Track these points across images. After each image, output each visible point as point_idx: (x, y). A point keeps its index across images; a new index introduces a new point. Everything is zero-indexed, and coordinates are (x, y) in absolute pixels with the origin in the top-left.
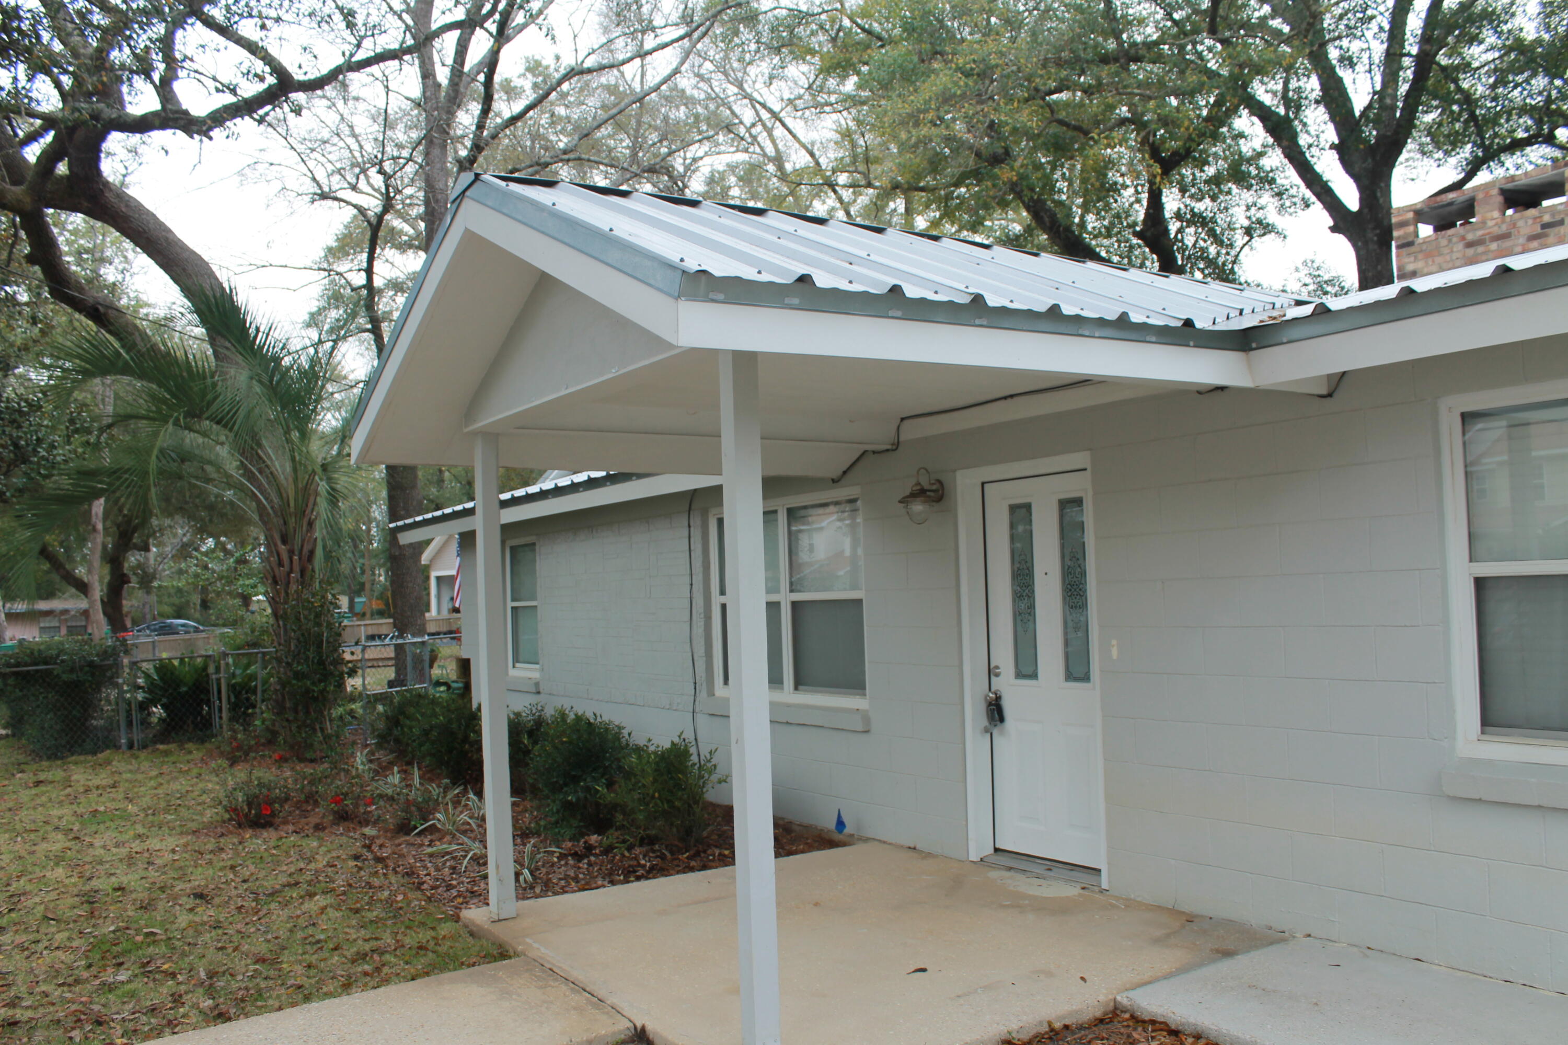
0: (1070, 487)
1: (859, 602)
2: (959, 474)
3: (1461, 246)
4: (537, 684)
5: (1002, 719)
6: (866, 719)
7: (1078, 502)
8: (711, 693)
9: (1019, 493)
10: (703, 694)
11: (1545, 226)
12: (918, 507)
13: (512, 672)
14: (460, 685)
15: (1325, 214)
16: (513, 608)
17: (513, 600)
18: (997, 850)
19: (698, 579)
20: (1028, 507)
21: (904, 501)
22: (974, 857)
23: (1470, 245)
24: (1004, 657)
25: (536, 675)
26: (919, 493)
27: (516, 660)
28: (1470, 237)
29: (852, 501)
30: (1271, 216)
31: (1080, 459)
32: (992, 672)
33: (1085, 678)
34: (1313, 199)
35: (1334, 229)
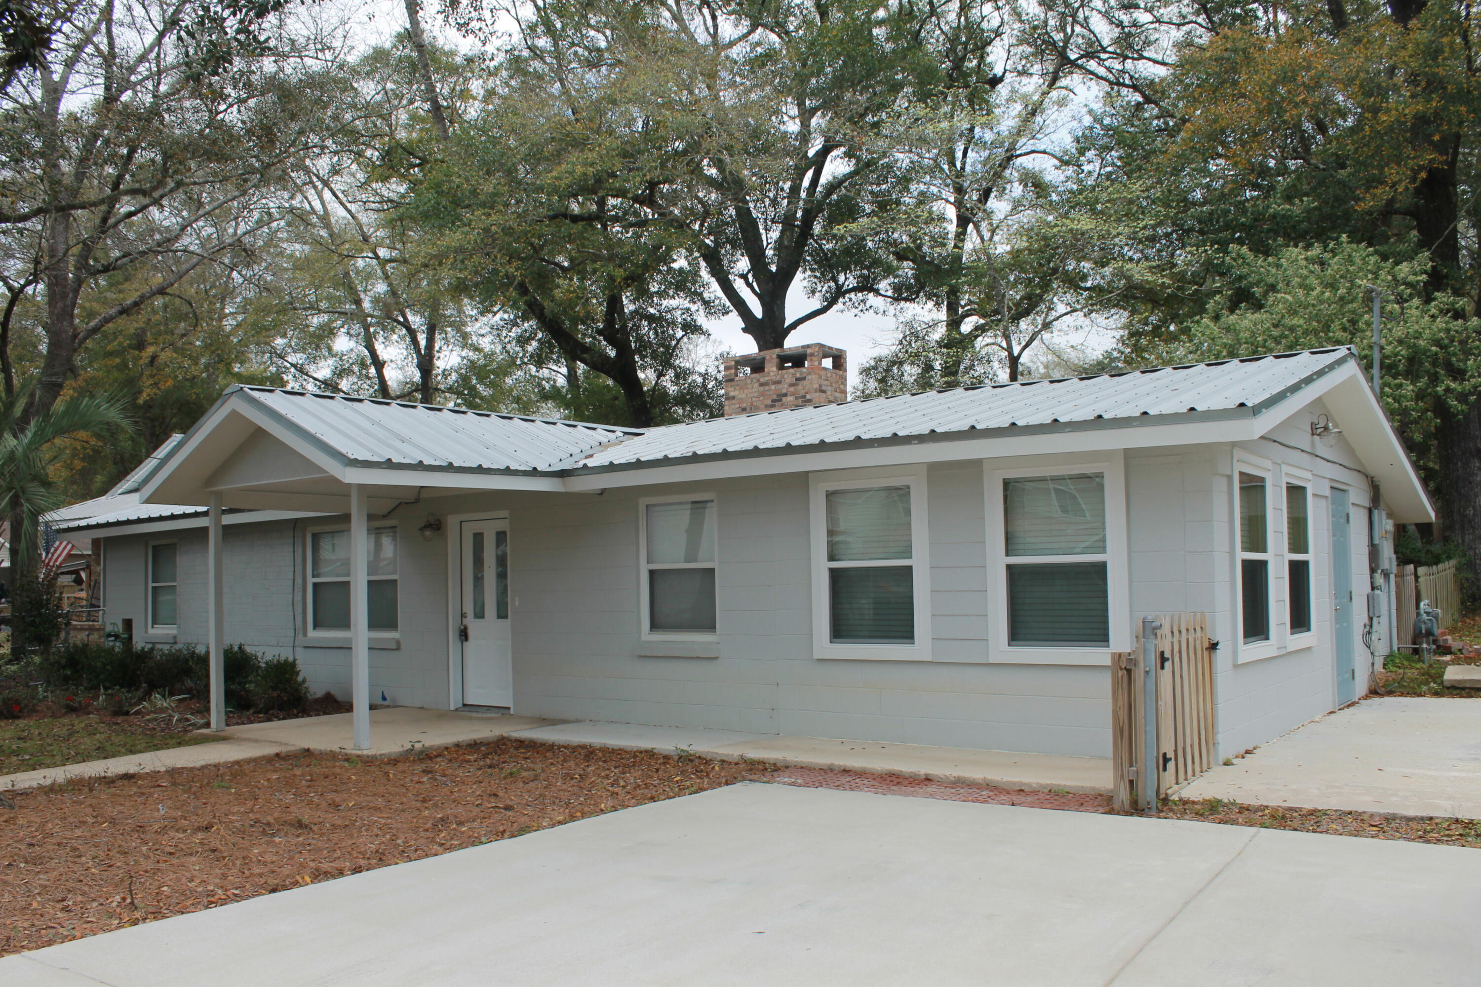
0: (503, 526)
1: (396, 581)
2: (449, 517)
3: (756, 385)
4: (175, 637)
5: (467, 639)
6: (398, 642)
7: (504, 533)
8: (305, 634)
9: (477, 527)
10: (300, 636)
11: (797, 379)
12: (428, 533)
13: (151, 631)
14: (126, 636)
15: (740, 319)
16: (153, 588)
17: (153, 582)
18: (464, 705)
19: (299, 569)
20: (481, 534)
21: (422, 529)
22: (452, 708)
23: (762, 385)
24: (469, 609)
25: (175, 632)
26: (428, 526)
27: (154, 622)
28: (762, 380)
29: (395, 527)
30: (701, 319)
31: (505, 513)
32: (463, 616)
33: (506, 617)
34: (732, 308)
35: (745, 330)
